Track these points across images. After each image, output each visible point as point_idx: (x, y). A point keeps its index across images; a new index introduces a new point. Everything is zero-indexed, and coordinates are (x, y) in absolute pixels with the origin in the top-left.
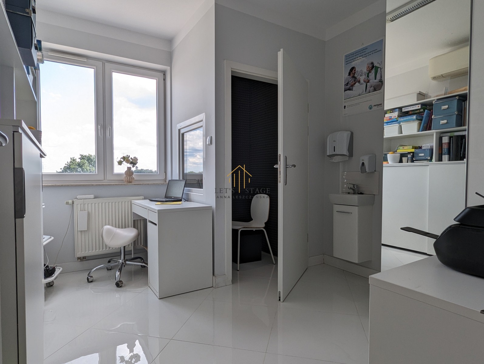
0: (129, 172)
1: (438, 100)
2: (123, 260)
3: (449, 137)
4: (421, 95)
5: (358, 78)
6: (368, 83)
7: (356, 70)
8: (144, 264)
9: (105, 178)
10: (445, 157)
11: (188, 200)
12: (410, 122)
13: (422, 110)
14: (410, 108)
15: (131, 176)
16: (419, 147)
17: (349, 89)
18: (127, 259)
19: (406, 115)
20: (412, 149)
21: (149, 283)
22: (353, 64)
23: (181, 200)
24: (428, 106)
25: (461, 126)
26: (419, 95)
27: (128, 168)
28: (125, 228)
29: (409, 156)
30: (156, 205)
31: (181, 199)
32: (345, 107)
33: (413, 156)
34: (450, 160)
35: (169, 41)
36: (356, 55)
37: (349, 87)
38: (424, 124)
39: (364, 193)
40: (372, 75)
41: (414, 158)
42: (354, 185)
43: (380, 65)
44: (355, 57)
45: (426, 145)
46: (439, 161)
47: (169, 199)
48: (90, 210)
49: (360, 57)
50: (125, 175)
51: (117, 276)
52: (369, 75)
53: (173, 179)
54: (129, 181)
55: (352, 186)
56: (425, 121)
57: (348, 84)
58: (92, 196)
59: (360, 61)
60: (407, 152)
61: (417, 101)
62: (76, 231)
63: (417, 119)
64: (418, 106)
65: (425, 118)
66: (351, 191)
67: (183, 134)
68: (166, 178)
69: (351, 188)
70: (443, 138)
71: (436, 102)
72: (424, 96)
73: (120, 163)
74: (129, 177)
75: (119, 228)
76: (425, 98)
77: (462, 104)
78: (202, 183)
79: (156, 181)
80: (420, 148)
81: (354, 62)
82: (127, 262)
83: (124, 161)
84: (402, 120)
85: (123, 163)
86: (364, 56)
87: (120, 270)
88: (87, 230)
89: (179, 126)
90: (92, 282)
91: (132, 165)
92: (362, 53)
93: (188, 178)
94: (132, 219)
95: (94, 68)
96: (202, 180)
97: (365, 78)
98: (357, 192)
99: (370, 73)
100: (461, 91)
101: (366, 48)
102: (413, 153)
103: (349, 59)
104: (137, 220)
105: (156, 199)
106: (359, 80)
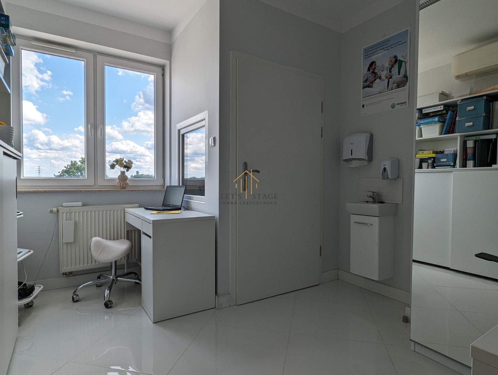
0: (123, 177)
1: (462, 100)
2: (113, 276)
3: (474, 141)
4: (443, 95)
5: (379, 74)
6: (390, 80)
7: (377, 65)
8: (137, 281)
9: (96, 184)
10: (470, 163)
11: (188, 208)
12: (431, 125)
13: (444, 112)
14: (432, 109)
15: (125, 181)
16: (440, 151)
17: (369, 86)
18: (118, 275)
19: (426, 117)
20: (433, 154)
21: (142, 303)
22: (373, 58)
23: (180, 209)
24: (451, 108)
25: (489, 129)
26: (442, 95)
27: (121, 172)
28: (117, 239)
29: (430, 161)
30: (151, 214)
31: (180, 207)
32: (363, 106)
33: (434, 162)
34: (475, 166)
35: (169, 32)
36: (377, 48)
37: (368, 84)
38: (447, 127)
39: (385, 202)
40: (395, 70)
41: (435, 164)
42: (373, 192)
43: (405, 59)
44: (375, 51)
45: (449, 150)
46: (463, 167)
47: (167, 207)
48: (77, 220)
49: (381, 50)
50: (118, 181)
51: (106, 295)
52: (392, 70)
53: (172, 185)
54: (123, 187)
55: (371, 194)
56: (448, 123)
57: (366, 80)
58: (80, 204)
59: (380, 54)
60: (427, 157)
61: (439, 102)
62: (61, 243)
63: (439, 121)
64: (441, 108)
65: (449, 120)
66: (371, 200)
67: (183, 136)
68: (164, 184)
69: (370, 197)
70: (468, 142)
71: (460, 102)
72: (447, 97)
73: (113, 167)
74: (122, 182)
75: (110, 240)
76: (448, 99)
77: (490, 105)
78: (204, 190)
79: (154, 187)
80: (442, 152)
81: (374, 56)
82: (118, 278)
83: (117, 164)
84: (423, 122)
85: (116, 166)
86: (385, 49)
87: (110, 289)
88: (73, 241)
89: (179, 126)
90: (77, 301)
91: (126, 169)
92: (383, 45)
93: (188, 184)
94: (125, 229)
95: (84, 61)
96: (204, 186)
97: (387, 74)
98: (377, 201)
99: (392, 68)
100: (489, 90)
101: (388, 40)
102: (434, 158)
103: (369, 53)
104: (131, 230)
105: (152, 208)
106: (380, 76)
